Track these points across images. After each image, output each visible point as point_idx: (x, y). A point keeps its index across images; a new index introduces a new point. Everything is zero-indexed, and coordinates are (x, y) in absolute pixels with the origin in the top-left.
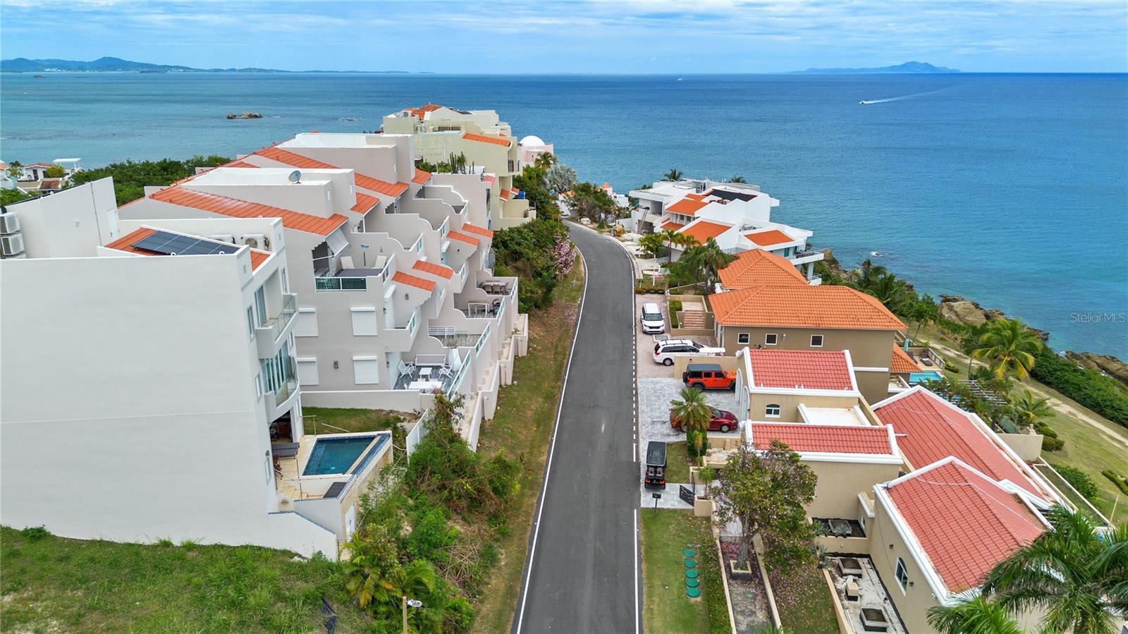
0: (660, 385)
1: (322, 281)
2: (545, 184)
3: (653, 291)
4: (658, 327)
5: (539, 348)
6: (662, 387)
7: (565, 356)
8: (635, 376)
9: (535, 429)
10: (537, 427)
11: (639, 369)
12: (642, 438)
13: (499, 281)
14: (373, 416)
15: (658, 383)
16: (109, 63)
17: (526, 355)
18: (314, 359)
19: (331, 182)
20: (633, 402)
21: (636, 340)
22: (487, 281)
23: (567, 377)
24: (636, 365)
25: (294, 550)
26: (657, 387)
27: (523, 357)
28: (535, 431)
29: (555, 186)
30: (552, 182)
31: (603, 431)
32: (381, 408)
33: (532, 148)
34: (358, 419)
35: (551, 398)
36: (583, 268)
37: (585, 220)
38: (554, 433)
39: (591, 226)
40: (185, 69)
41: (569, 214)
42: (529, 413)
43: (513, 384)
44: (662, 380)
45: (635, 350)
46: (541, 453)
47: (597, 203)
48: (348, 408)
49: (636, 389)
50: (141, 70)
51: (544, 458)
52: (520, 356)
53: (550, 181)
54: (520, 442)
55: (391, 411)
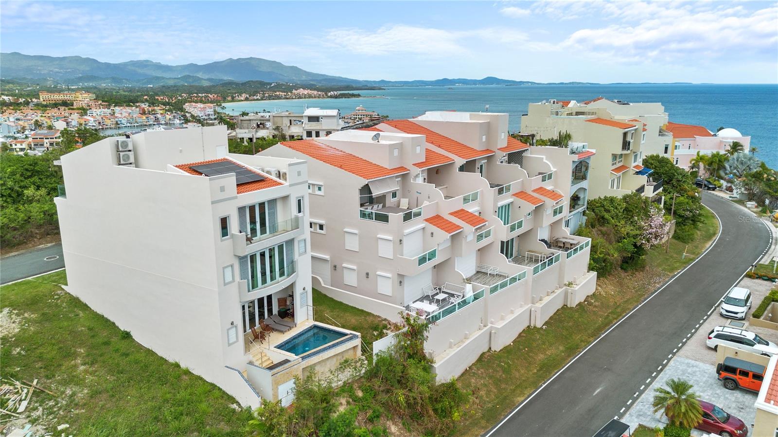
0: (694, 369)
1: (365, 212)
2: (725, 168)
3: (766, 278)
4: (736, 313)
5: (597, 304)
6: (695, 372)
7: (619, 315)
8: (674, 354)
9: (535, 371)
10: (538, 371)
11: (685, 348)
12: (630, 414)
13: (573, 239)
14: (370, 319)
15: (693, 366)
16: (490, 80)
17: (574, 307)
18: (355, 267)
19: (402, 143)
20: (650, 376)
21: (705, 321)
22: (563, 238)
23: (603, 336)
24: (684, 344)
25: (237, 399)
26: (690, 370)
27: (572, 308)
28: (534, 374)
29: (735, 171)
30: (732, 168)
31: (594, 395)
32: (380, 315)
33: (727, 138)
34: (358, 318)
35: (572, 350)
36: (709, 245)
37: (752, 204)
38: (548, 380)
39: (755, 210)
40: (532, 83)
41: (738, 196)
42: (541, 356)
43: (541, 328)
44: (701, 364)
45: (697, 329)
46: (522, 394)
47: (768, 189)
48: (360, 308)
49: (664, 366)
50: (507, 84)
51: (521, 399)
52: (569, 306)
53: (730, 167)
54: (510, 378)
55: (385, 320)
